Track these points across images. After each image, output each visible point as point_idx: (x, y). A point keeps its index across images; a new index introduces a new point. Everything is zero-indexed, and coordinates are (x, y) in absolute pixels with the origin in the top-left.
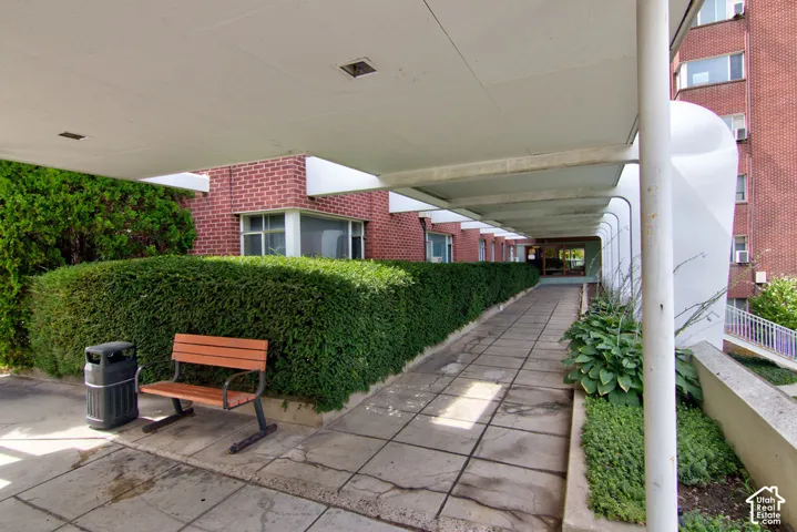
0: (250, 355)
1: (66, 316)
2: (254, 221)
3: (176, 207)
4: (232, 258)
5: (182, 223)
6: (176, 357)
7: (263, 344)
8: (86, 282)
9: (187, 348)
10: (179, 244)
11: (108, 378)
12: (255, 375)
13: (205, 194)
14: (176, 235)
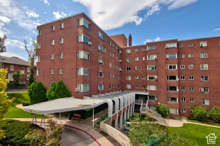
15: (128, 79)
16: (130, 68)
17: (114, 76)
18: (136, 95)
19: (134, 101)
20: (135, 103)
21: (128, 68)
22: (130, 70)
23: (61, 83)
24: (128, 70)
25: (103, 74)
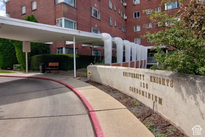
0: (57, 64)
1: (36, 62)
2: (59, 48)
3: (48, 47)
4: (55, 54)
5: (49, 49)
6: (49, 65)
7: (58, 63)
8: (38, 57)
9: (50, 64)
10: (48, 52)
11: (42, 67)
12: (57, 66)
13: (52, 44)
14: (48, 51)
15: (136, 29)
16: (138, 13)
17: (115, 23)
18: (149, 50)
19: (146, 59)
20: (148, 63)
21: (135, 14)
22: (138, 16)
23: (32, 18)
24: (135, 16)
25: (99, 14)
